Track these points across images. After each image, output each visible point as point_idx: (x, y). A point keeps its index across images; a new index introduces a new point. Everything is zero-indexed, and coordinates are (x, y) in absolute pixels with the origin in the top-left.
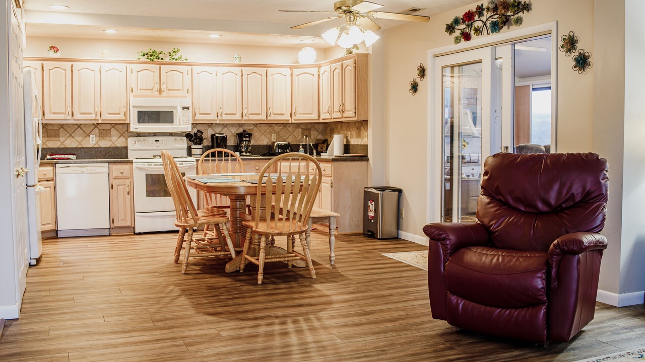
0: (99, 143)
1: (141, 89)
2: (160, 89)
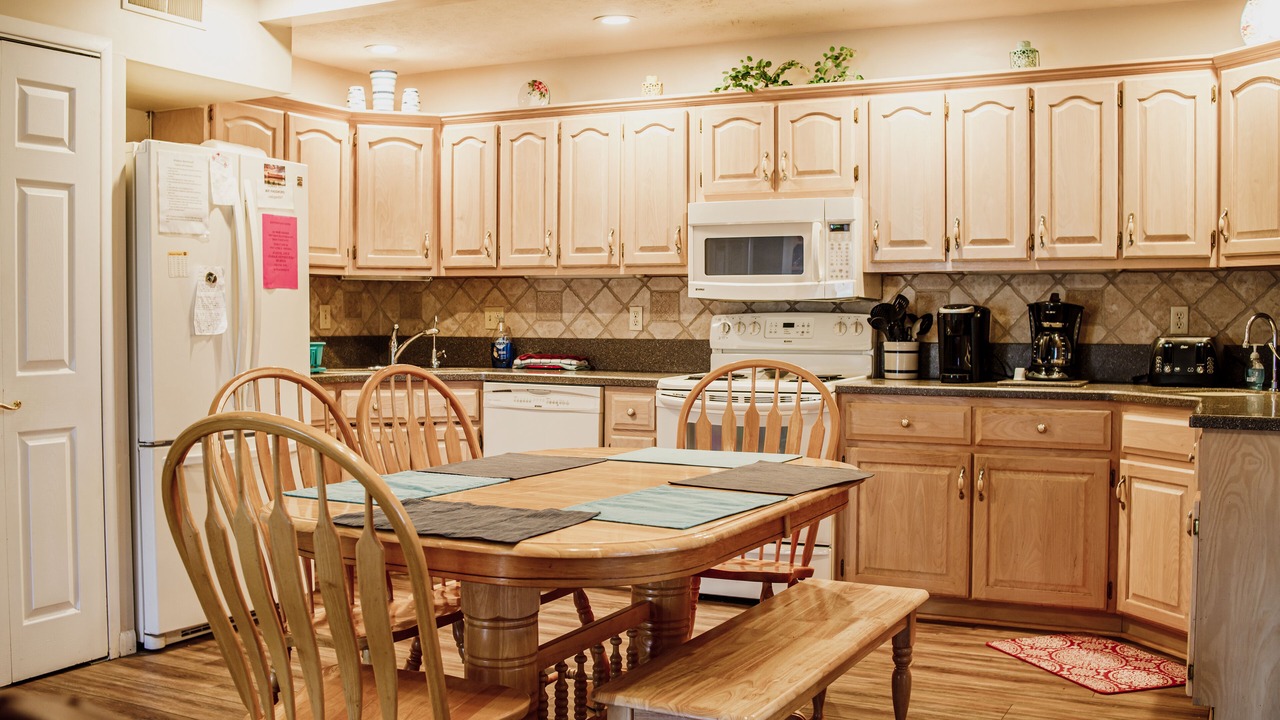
0: (650, 328)
1: (722, 177)
2: (776, 171)
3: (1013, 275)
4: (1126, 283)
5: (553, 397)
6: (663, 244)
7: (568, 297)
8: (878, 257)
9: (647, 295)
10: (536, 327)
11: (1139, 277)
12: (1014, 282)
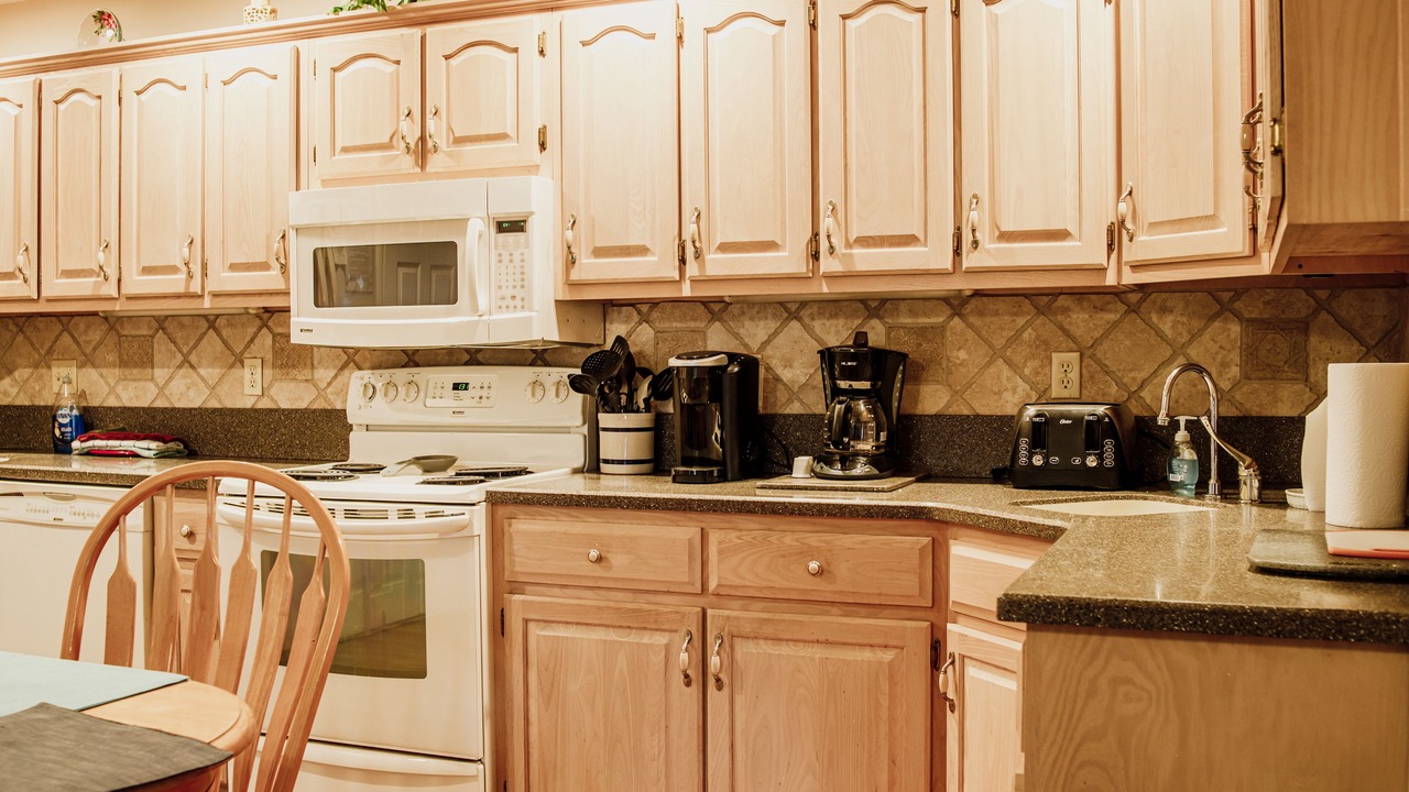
0: (273, 392)
1: (345, 150)
3: (803, 304)
4: (981, 314)
5: (79, 505)
6: (262, 259)
7: (161, 344)
8: (575, 275)
9: (269, 340)
10: (119, 389)
11: (1000, 305)
12: (805, 313)
